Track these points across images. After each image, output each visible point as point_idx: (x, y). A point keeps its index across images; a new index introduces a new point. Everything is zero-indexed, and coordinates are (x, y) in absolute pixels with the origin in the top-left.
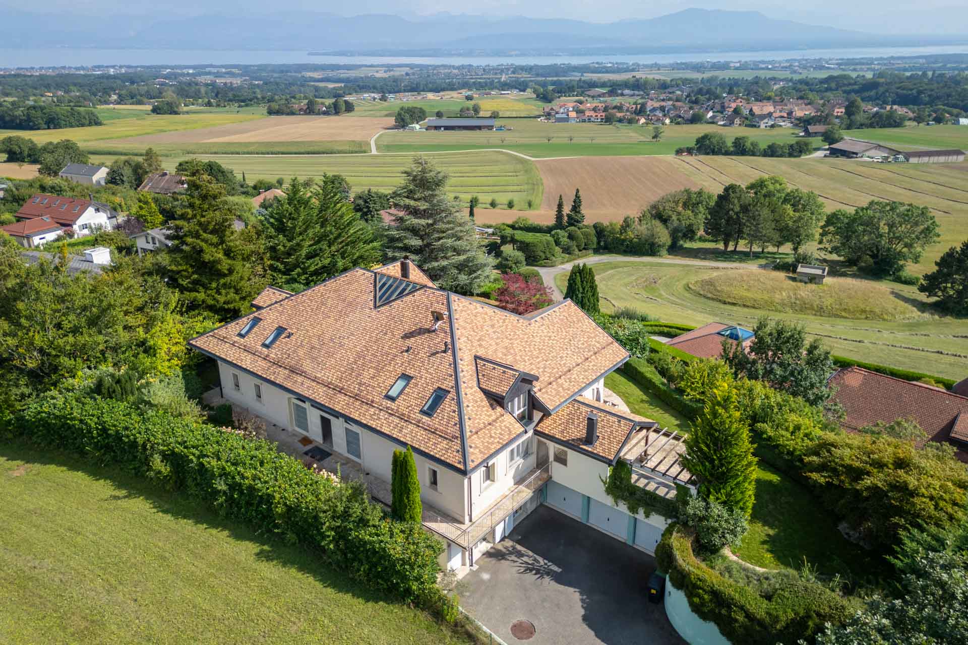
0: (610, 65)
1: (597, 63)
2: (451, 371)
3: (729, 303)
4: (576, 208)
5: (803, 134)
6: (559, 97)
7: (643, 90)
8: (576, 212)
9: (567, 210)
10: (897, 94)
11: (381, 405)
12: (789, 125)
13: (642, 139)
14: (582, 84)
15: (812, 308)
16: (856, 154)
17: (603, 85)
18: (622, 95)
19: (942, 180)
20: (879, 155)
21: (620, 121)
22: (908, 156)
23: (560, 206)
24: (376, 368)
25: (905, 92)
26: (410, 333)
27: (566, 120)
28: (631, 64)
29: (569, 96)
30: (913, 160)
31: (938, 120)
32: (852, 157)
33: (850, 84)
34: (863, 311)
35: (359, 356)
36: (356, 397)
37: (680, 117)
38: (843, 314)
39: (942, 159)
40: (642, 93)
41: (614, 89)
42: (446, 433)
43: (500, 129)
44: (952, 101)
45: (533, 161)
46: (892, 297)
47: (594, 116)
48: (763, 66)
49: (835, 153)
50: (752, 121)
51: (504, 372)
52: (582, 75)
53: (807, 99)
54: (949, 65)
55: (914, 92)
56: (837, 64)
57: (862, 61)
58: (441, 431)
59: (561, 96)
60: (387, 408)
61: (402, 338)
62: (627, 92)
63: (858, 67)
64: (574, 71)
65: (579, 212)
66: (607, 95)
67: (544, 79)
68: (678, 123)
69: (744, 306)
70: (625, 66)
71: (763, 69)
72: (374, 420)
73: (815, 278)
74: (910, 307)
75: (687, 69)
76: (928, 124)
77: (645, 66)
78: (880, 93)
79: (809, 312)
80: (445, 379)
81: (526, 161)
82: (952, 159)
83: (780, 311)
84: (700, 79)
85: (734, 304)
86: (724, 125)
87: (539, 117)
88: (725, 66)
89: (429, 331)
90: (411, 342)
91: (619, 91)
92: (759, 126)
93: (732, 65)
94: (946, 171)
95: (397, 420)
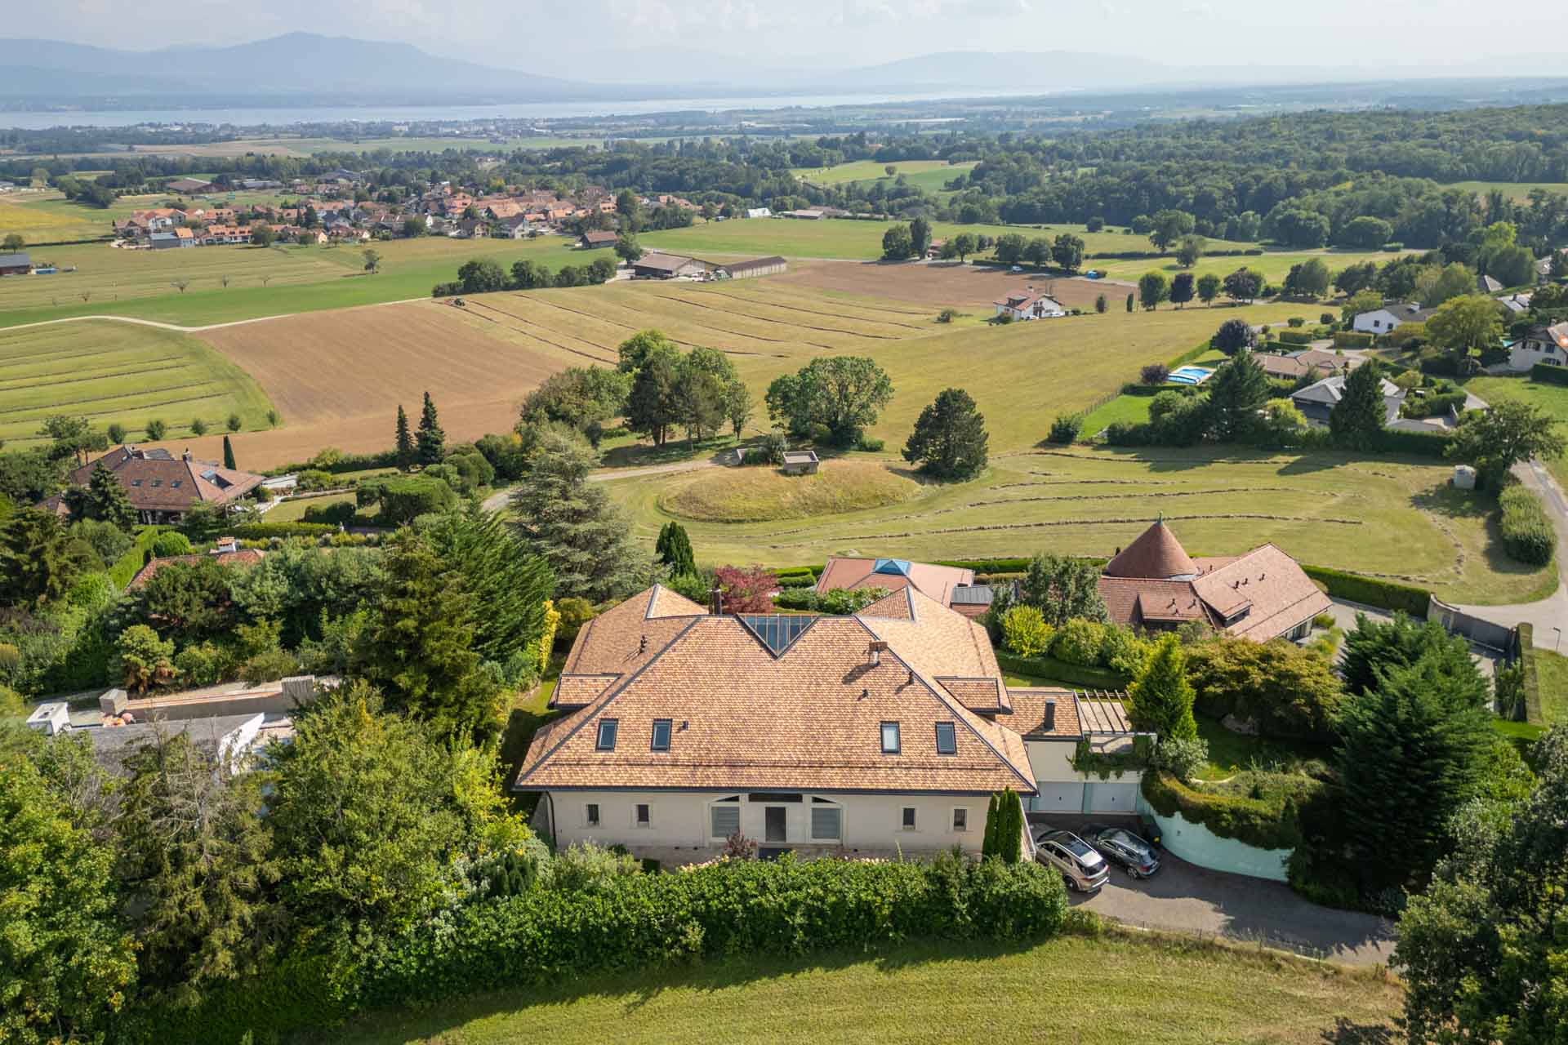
0: (177, 129)
1: (151, 125)
2: (935, 702)
3: (734, 521)
4: (429, 419)
5: (579, 245)
6: (117, 196)
7: (278, 179)
8: (431, 428)
9: (413, 428)
10: (656, 176)
11: (887, 763)
12: (553, 231)
13: (347, 271)
14: (149, 168)
15: (826, 507)
16: (670, 272)
17: (195, 168)
18: (243, 187)
19: (784, 299)
20: (695, 270)
21: (282, 239)
22: (730, 270)
23: (402, 422)
24: (843, 726)
25: (663, 172)
26: (850, 674)
27: (176, 242)
28: (218, 126)
29: (138, 193)
30: (737, 275)
31: (726, 213)
32: (666, 278)
33: (591, 162)
34: (876, 497)
35: (809, 720)
36: (848, 765)
37: (383, 227)
38: (859, 505)
39: (765, 270)
40: (278, 183)
41: (224, 176)
42: (986, 765)
43: (46, 269)
44: (722, 182)
45: (191, 333)
46: (888, 473)
47: (227, 233)
48: (448, 130)
49: (643, 272)
50: (500, 229)
51: (978, 685)
52: (131, 149)
53: (552, 188)
54: (686, 128)
55: (675, 171)
56: (548, 127)
57: (580, 122)
58: (979, 764)
59: (121, 193)
60: (898, 763)
61: (844, 683)
62: (249, 182)
63: (578, 132)
64: (110, 141)
65: (435, 428)
66: (214, 189)
67: (52, 157)
68: (386, 238)
69: (754, 520)
70: (209, 130)
71: (446, 135)
72: (894, 781)
73: (807, 468)
74: (907, 480)
75: (326, 135)
76: (718, 220)
77: (249, 131)
78: (633, 174)
79: (824, 511)
80: (937, 712)
81: (180, 334)
82: (775, 268)
83: (796, 518)
84: (359, 154)
85: (740, 521)
86: (459, 237)
87: (105, 240)
88: (385, 131)
89: (870, 667)
90: (859, 685)
91: (235, 181)
92: (513, 237)
93: (397, 128)
94: (779, 287)
95: (920, 772)
